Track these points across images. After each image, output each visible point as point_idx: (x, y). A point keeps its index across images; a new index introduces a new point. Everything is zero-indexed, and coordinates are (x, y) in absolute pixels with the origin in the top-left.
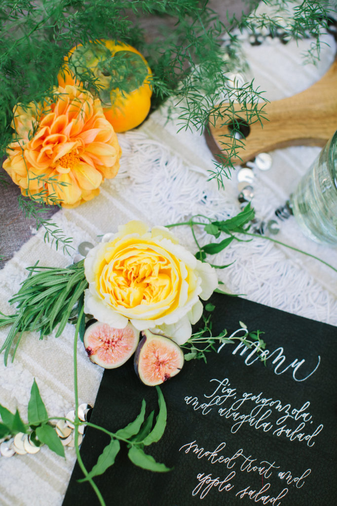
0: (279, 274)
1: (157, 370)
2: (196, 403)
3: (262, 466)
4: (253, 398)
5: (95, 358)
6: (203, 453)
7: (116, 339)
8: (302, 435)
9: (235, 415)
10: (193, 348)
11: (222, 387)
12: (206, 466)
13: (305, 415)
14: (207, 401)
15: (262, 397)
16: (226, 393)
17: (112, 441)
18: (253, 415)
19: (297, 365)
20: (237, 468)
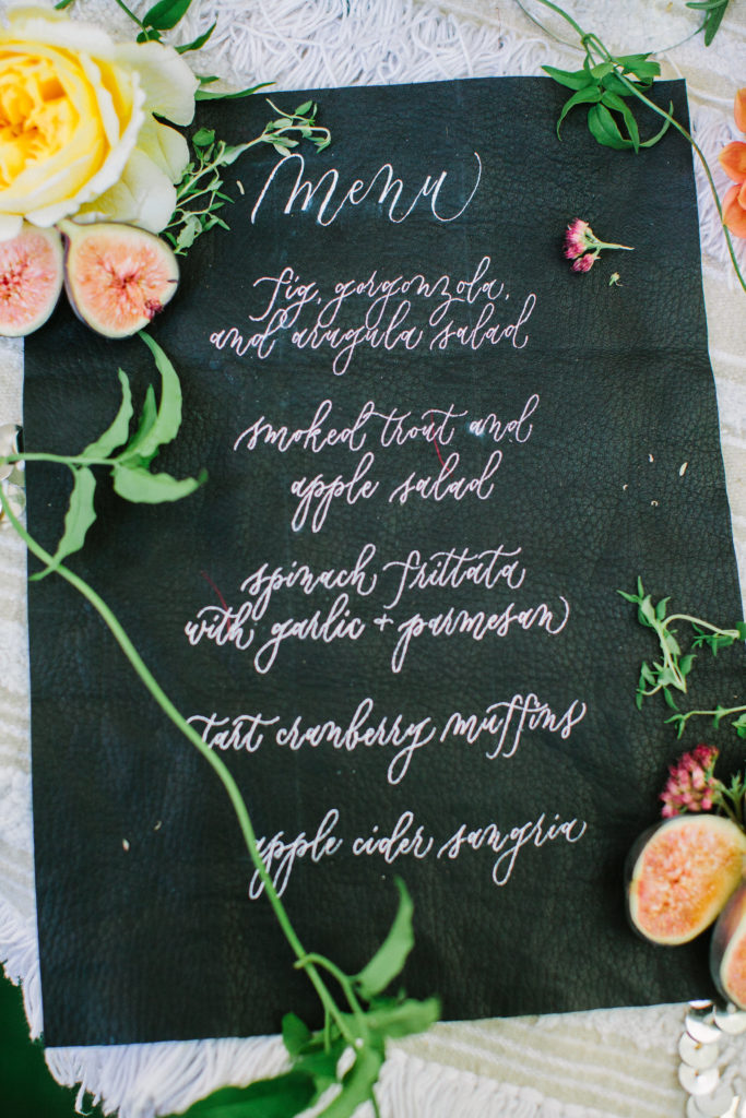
0: (333, 16)
1: (123, 299)
2: (238, 340)
3: (427, 422)
4: (360, 289)
6: (288, 438)
7: (17, 269)
8: (494, 330)
9: (331, 336)
11: (283, 288)
12: (303, 463)
13: (488, 287)
14: (261, 328)
15: (378, 281)
16: (297, 298)
17: (76, 473)
18: (371, 325)
19: (433, 188)
20: (373, 443)
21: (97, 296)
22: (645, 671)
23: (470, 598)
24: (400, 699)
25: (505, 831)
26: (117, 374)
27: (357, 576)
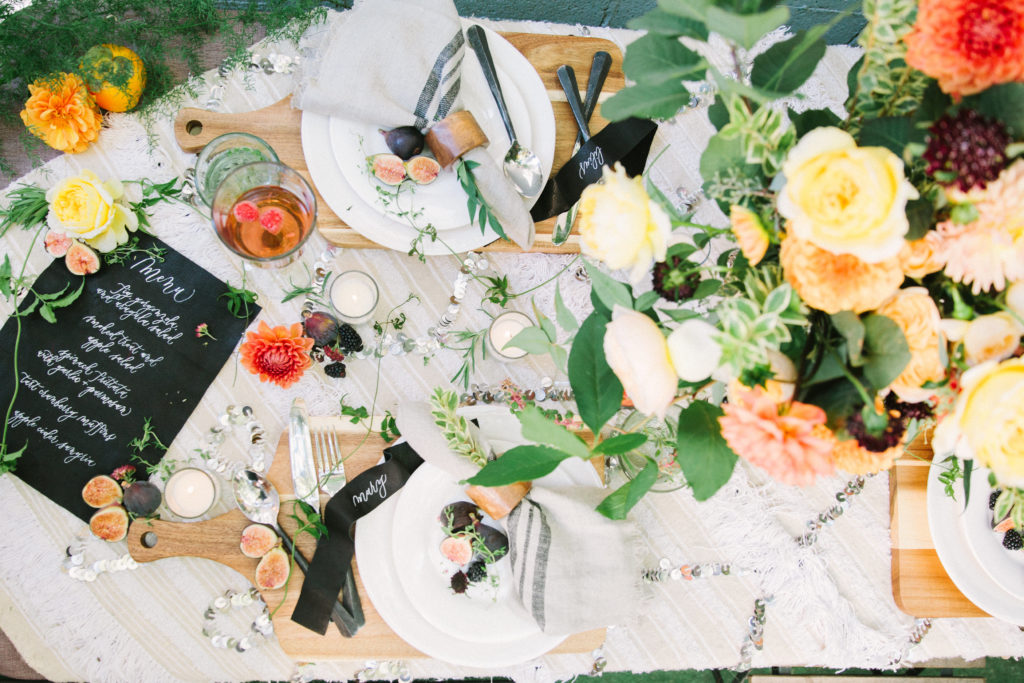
1: (80, 266)
2: (103, 294)
3: (133, 345)
4: (142, 303)
5: (49, 249)
6: (97, 325)
7: (60, 242)
8: (166, 335)
9: (126, 309)
11: (124, 289)
12: (96, 333)
13: (173, 324)
14: (111, 295)
15: (148, 304)
16: (125, 294)
17: (36, 299)
18: (138, 313)
19: (179, 291)
20: (116, 341)
21: (72, 261)
22: (135, 440)
23: (110, 393)
24: (74, 403)
25: (76, 451)
26: (66, 283)
27: (88, 368)
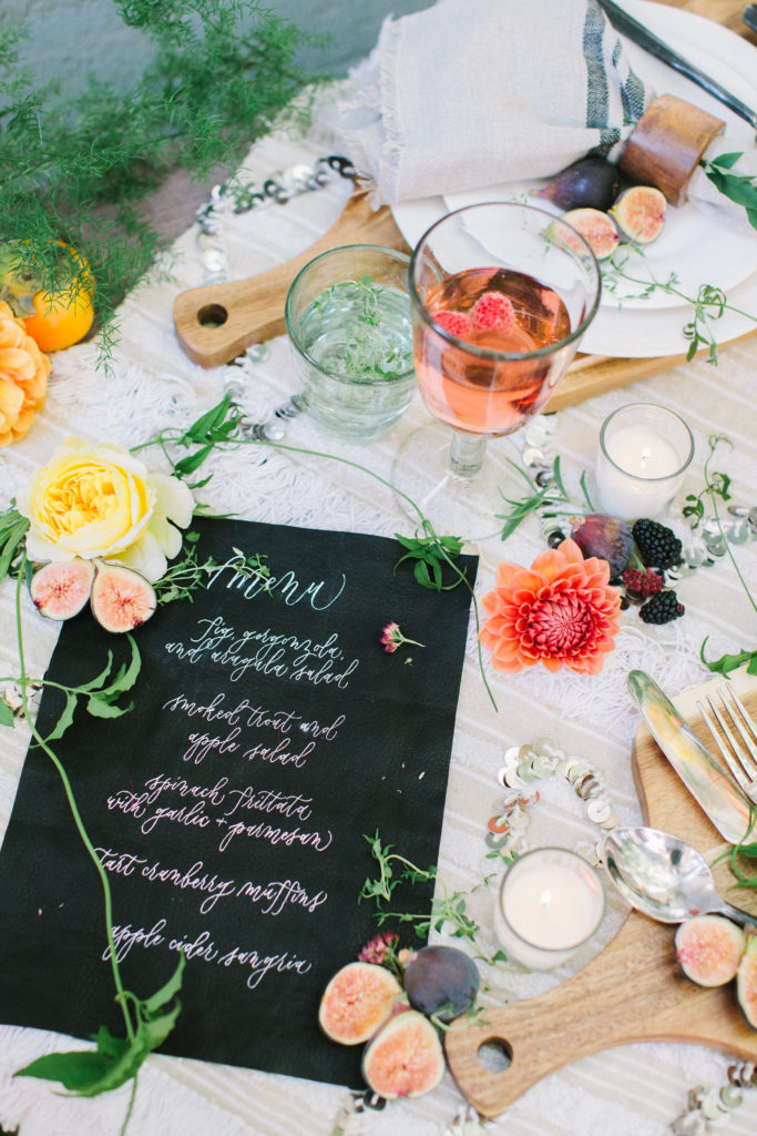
0: (284, 484)
1: (121, 611)
2: (181, 650)
3: (277, 718)
4: (258, 637)
5: (46, 610)
6: (194, 710)
7: (68, 583)
8: (330, 676)
9: (235, 659)
10: (174, 587)
11: (214, 627)
12: (200, 725)
13: (332, 651)
14: (196, 646)
15: (269, 635)
16: (221, 634)
17: (69, 697)
18: (259, 658)
19: (314, 590)
20: (242, 723)
21: (106, 605)
22: (368, 883)
23: (276, 820)
24: (218, 867)
25: (261, 957)
26: (107, 653)
27: (214, 793)
